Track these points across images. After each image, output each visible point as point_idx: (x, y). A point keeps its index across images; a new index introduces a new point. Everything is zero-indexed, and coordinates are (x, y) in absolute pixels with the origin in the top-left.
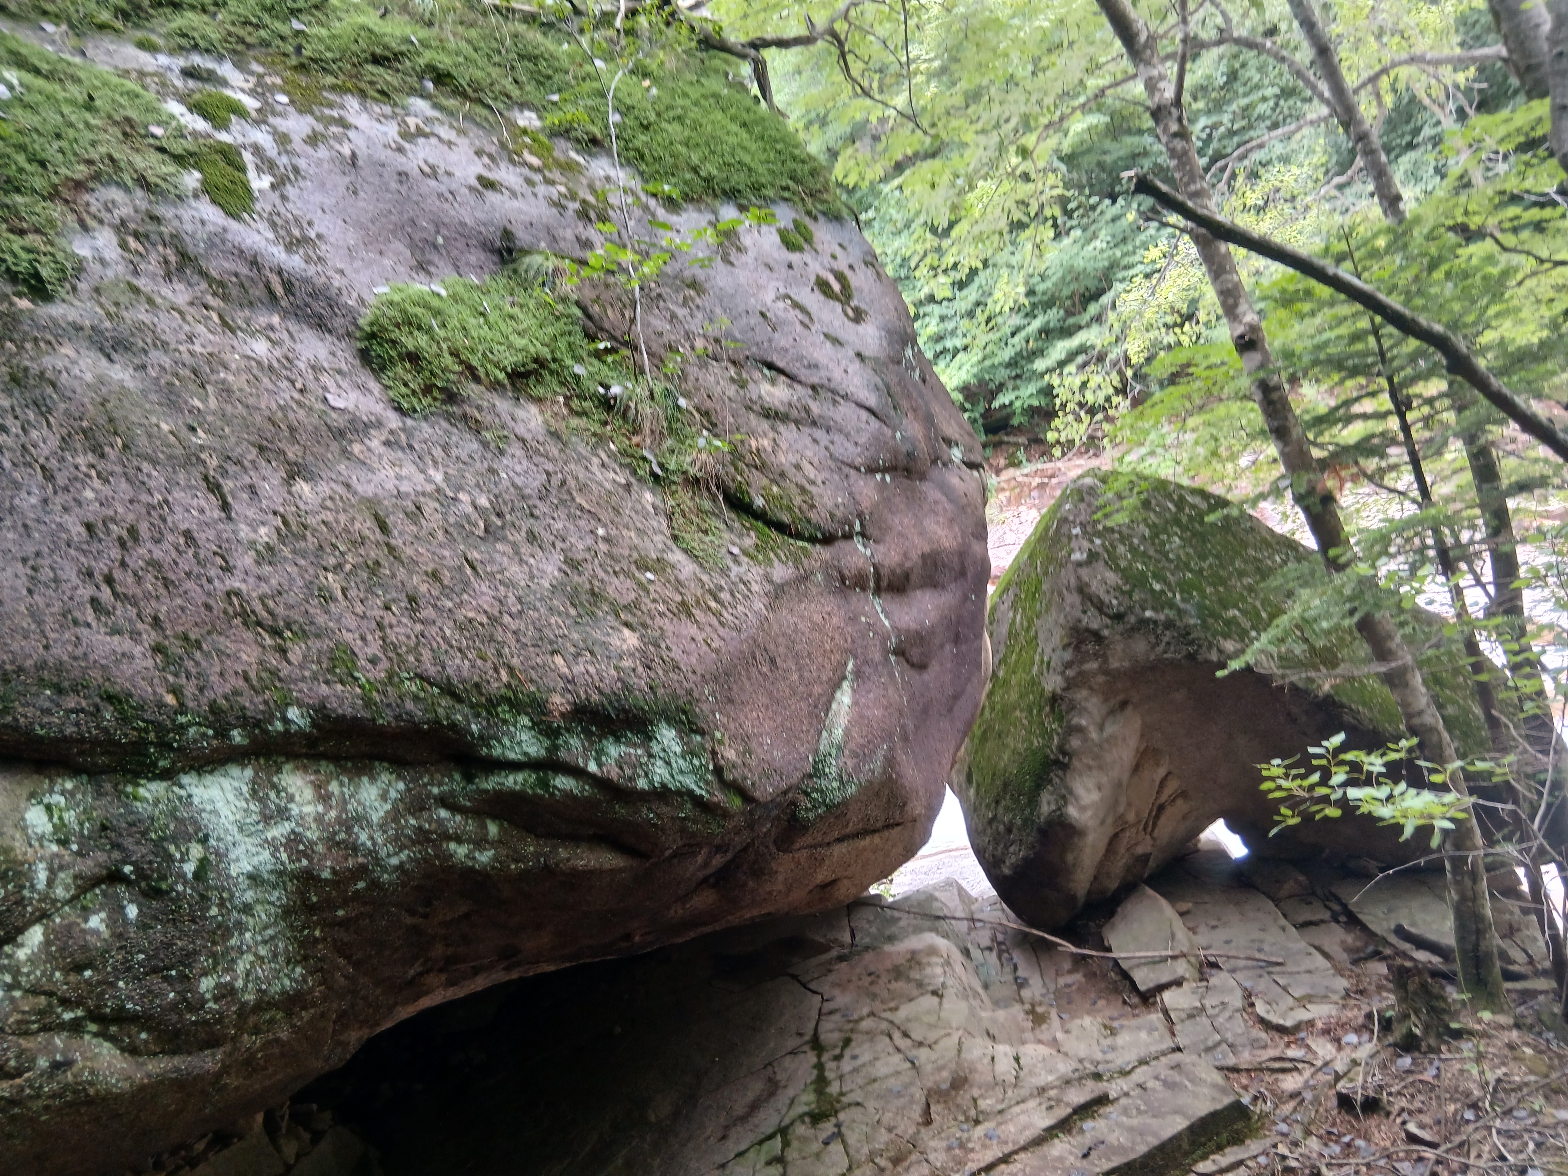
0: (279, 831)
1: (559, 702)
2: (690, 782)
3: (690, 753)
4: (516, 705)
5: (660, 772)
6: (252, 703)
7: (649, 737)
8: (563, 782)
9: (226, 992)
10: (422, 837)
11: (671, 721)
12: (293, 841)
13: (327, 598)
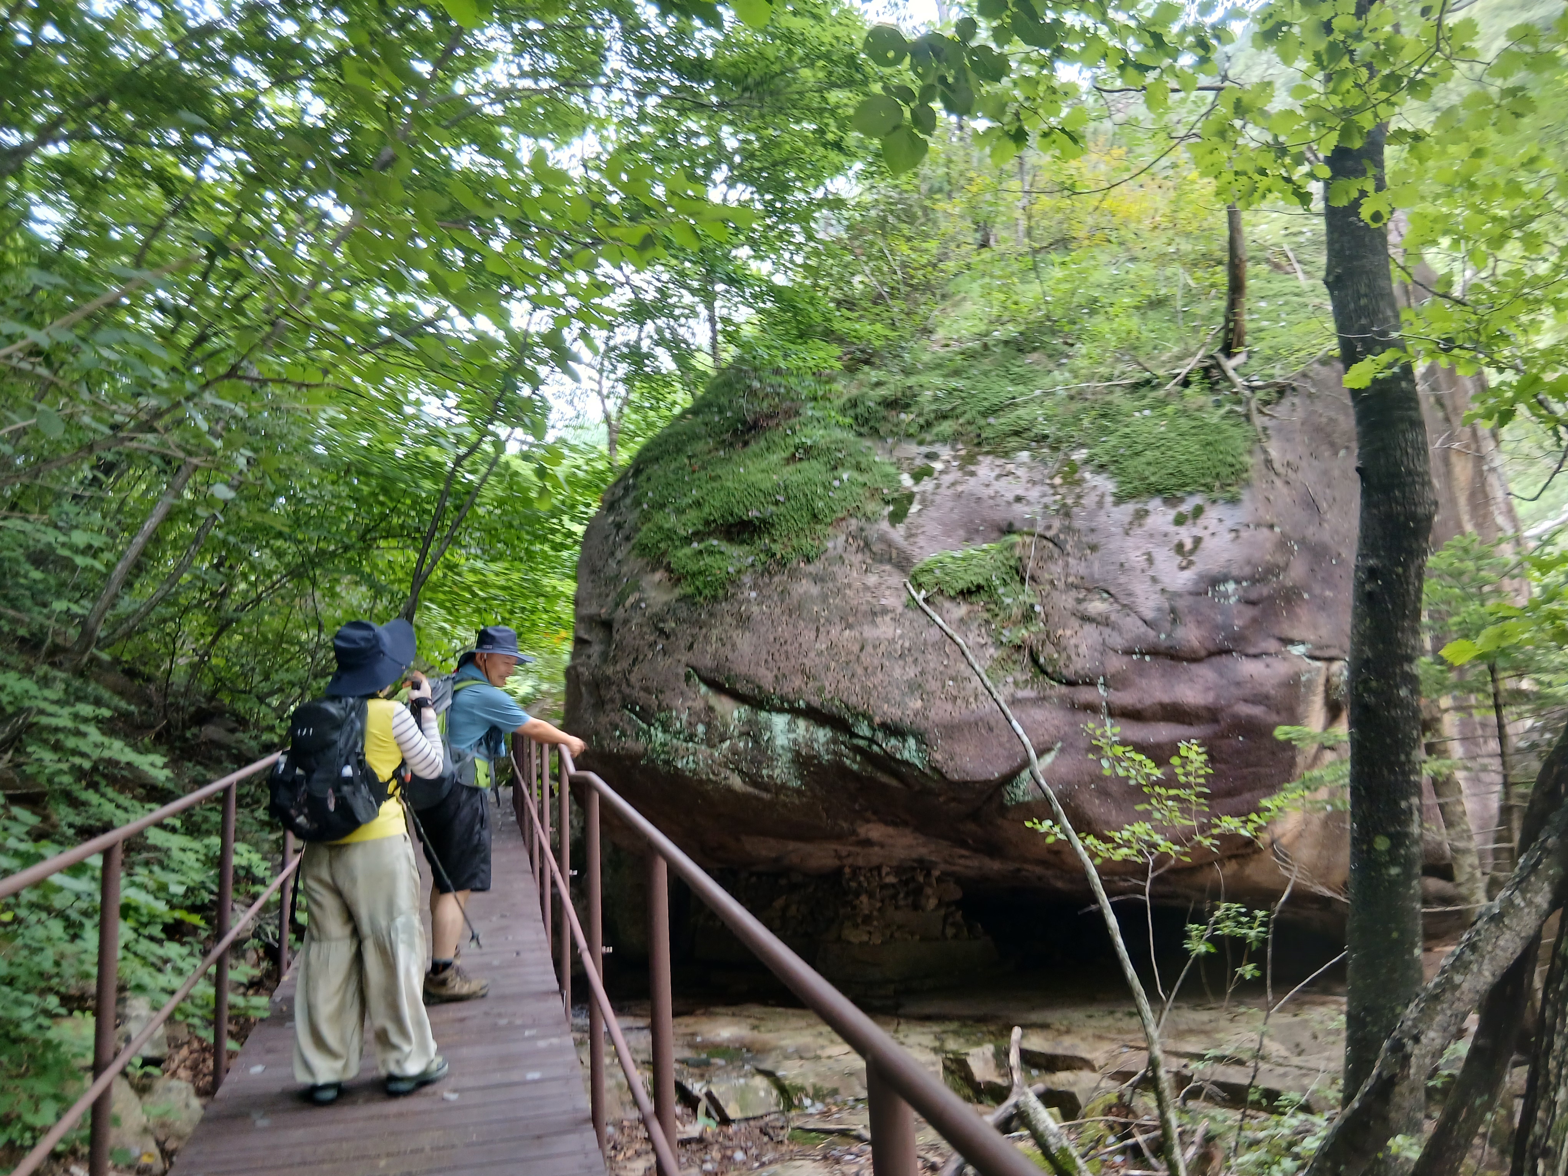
0: (792, 736)
1: (877, 720)
2: (917, 762)
3: (918, 750)
4: (865, 716)
5: (906, 755)
6: (791, 697)
7: (905, 741)
8: (875, 748)
9: (770, 777)
10: (835, 753)
11: (915, 736)
12: (795, 741)
13: (828, 669)
